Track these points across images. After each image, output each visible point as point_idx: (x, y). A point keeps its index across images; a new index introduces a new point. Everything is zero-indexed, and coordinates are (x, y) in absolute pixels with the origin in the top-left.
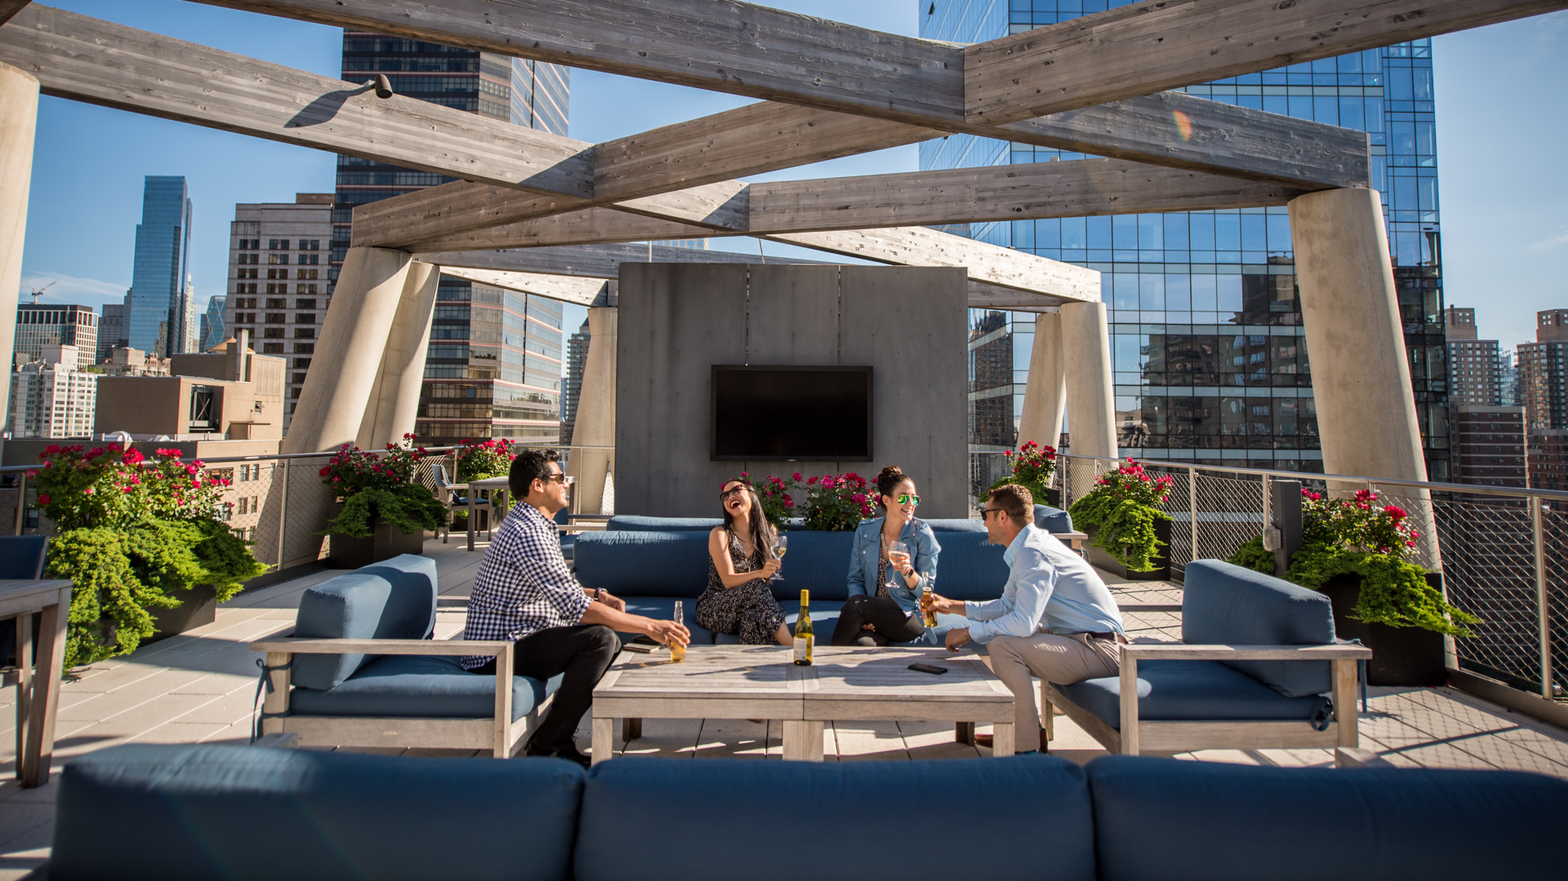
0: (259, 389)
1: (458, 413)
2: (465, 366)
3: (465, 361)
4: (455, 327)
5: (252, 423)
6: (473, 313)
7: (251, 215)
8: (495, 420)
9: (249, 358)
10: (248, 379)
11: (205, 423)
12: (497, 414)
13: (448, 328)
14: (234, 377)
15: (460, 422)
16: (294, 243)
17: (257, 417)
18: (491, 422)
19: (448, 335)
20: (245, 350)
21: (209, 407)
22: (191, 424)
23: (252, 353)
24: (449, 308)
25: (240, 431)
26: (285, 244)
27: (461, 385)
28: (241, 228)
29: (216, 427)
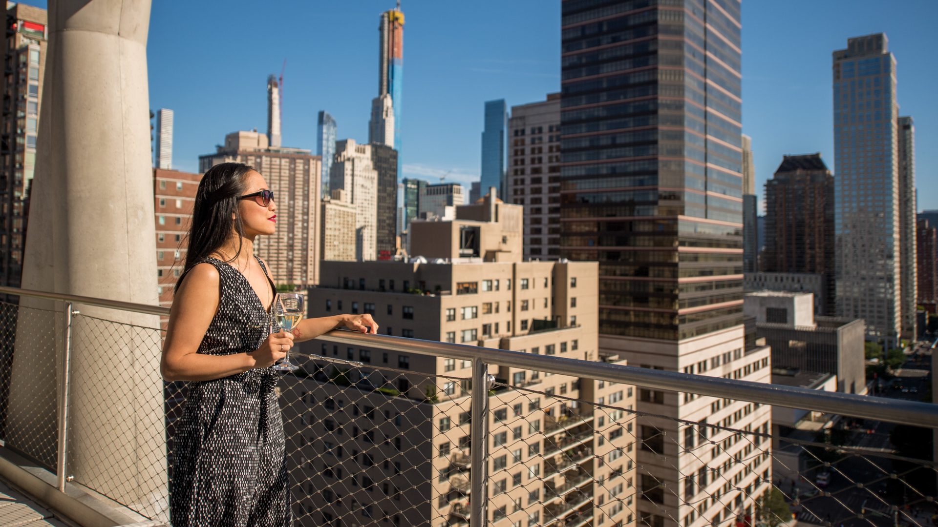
0: (504, 227)
1: (652, 243)
2: (656, 207)
3: (655, 203)
4: (646, 177)
5: (500, 251)
6: (660, 165)
7: (520, 113)
8: (681, 249)
9: (497, 206)
10: (497, 220)
11: (470, 251)
12: (682, 244)
13: (641, 177)
14: (488, 219)
15: (654, 251)
16: (546, 129)
17: (504, 247)
18: (677, 250)
19: (641, 183)
20: (494, 200)
21: (472, 239)
22: (461, 251)
23: (500, 203)
24: (642, 162)
25: (491, 256)
26: (540, 130)
27: (653, 222)
28: (514, 123)
29: (477, 254)
